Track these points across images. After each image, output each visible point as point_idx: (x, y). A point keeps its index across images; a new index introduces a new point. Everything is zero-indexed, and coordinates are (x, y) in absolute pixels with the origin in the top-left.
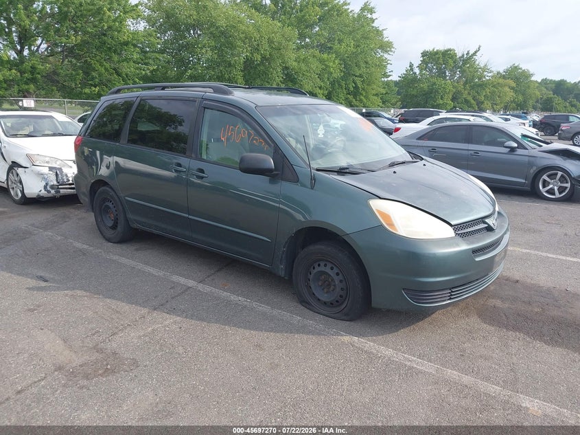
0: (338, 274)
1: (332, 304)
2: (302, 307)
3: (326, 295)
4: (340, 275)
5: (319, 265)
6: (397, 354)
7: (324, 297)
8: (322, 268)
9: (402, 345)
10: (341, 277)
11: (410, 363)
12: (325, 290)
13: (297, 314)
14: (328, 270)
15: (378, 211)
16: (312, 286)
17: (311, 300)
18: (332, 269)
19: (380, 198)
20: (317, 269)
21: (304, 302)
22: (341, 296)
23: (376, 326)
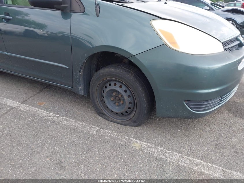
0: (126, 91)
1: (122, 114)
2: (100, 118)
3: (117, 108)
4: (128, 91)
5: (110, 85)
6: (183, 158)
7: (116, 109)
8: (113, 87)
9: (184, 147)
10: (128, 93)
11: (197, 167)
12: (117, 104)
13: (95, 125)
14: (117, 88)
15: (161, 31)
16: (106, 101)
17: (106, 112)
18: (121, 87)
19: (162, 19)
20: (109, 88)
21: (100, 113)
22: (129, 108)
23: (158, 128)
